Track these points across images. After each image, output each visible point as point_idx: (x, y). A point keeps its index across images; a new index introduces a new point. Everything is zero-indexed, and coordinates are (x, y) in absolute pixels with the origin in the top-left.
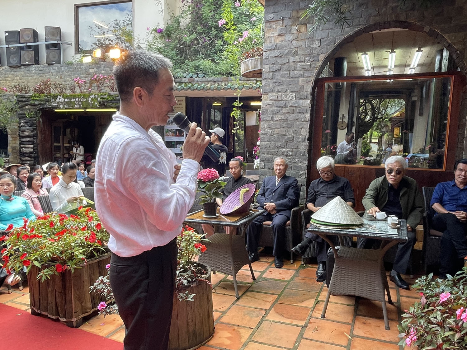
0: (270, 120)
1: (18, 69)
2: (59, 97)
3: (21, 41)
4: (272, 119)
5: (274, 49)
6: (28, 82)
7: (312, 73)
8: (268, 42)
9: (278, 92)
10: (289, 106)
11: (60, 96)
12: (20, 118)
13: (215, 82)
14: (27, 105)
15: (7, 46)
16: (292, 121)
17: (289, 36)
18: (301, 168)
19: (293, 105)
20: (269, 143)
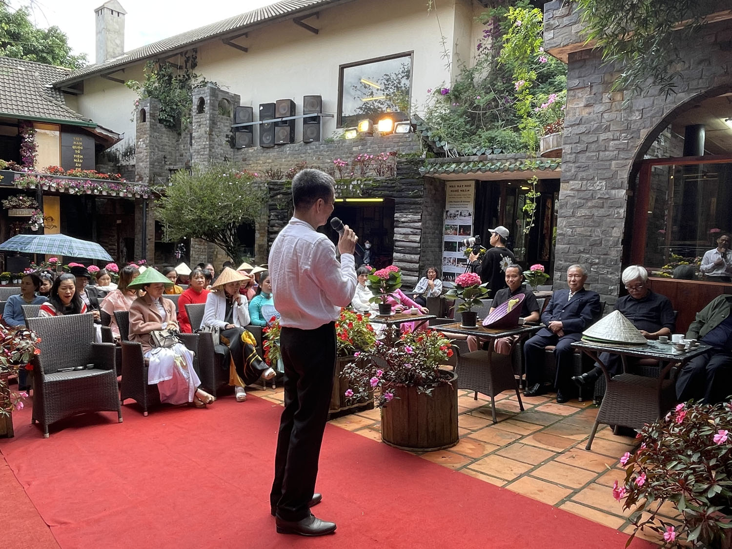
0: (571, 216)
1: (271, 149)
3: (277, 116)
4: (573, 215)
5: (578, 124)
6: (281, 165)
7: (630, 154)
8: (571, 114)
9: (582, 179)
10: (597, 198)
12: (270, 210)
13: (516, 159)
14: (279, 194)
15: (261, 122)
16: (600, 218)
17: (599, 107)
18: (611, 282)
19: (602, 197)
20: (569, 246)
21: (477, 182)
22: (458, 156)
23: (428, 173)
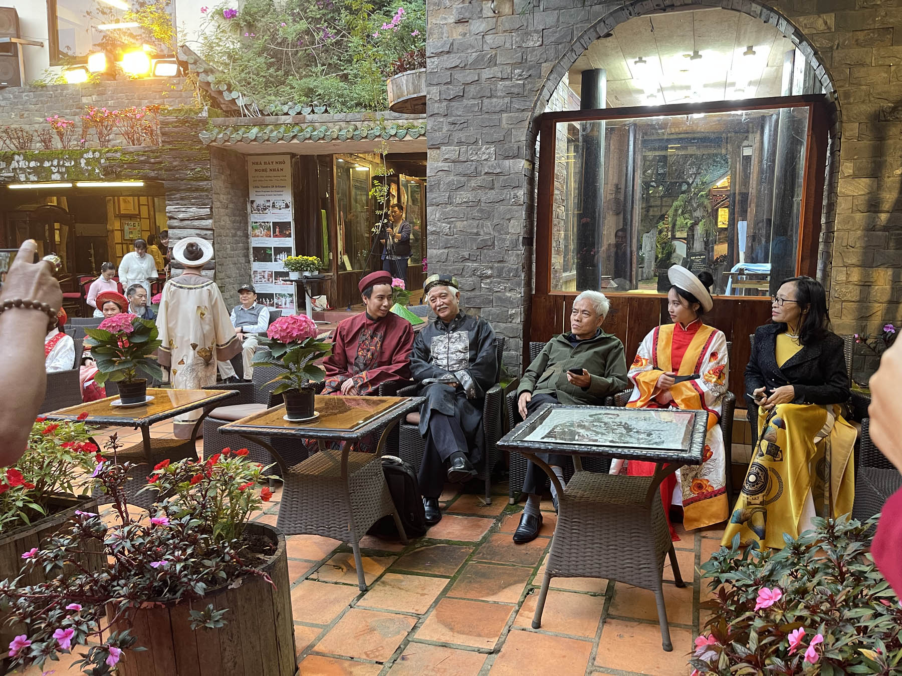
0: (446, 204)
2: (16, 157)
5: (448, 52)
7: (528, 103)
8: (436, 36)
9: (460, 143)
10: (483, 173)
11: (19, 155)
13: (348, 123)
16: (490, 205)
17: (478, 25)
18: (512, 303)
19: (491, 171)
20: (446, 251)
21: (293, 155)
22: (260, 116)
23: (215, 141)
